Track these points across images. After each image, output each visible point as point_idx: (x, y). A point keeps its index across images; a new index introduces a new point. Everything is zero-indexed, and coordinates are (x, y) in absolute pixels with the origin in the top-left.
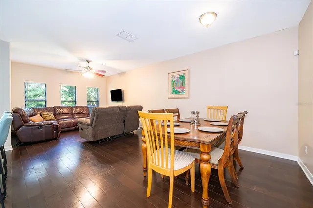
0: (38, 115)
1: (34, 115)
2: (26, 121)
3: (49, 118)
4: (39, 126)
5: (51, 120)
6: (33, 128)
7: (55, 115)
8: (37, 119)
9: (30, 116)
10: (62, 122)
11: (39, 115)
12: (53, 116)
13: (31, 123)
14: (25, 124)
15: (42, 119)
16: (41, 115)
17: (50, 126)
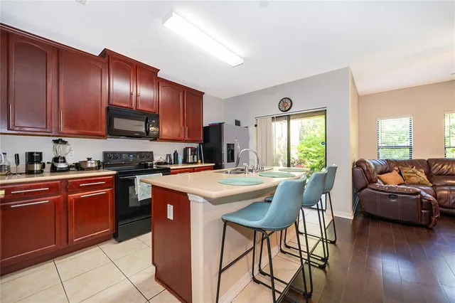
0: (395, 173)
1: (389, 172)
2: (372, 181)
3: (415, 180)
4: (393, 194)
5: (419, 184)
6: (381, 195)
7: (429, 175)
8: (392, 180)
9: (381, 173)
10: (446, 192)
11: (397, 173)
12: (423, 177)
13: (379, 184)
14: (369, 186)
15: (402, 181)
16: (400, 173)
17: (414, 197)
